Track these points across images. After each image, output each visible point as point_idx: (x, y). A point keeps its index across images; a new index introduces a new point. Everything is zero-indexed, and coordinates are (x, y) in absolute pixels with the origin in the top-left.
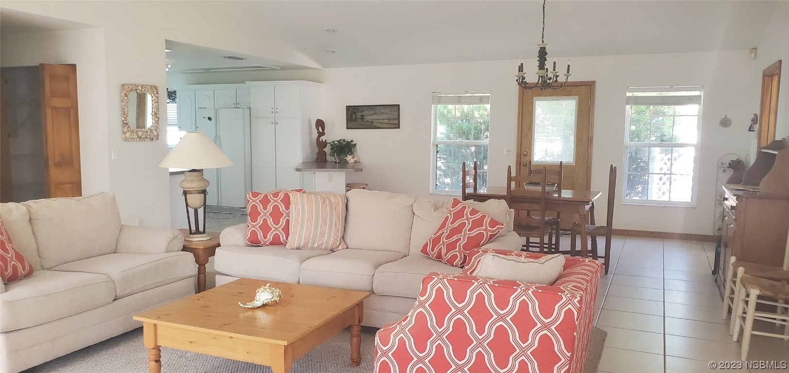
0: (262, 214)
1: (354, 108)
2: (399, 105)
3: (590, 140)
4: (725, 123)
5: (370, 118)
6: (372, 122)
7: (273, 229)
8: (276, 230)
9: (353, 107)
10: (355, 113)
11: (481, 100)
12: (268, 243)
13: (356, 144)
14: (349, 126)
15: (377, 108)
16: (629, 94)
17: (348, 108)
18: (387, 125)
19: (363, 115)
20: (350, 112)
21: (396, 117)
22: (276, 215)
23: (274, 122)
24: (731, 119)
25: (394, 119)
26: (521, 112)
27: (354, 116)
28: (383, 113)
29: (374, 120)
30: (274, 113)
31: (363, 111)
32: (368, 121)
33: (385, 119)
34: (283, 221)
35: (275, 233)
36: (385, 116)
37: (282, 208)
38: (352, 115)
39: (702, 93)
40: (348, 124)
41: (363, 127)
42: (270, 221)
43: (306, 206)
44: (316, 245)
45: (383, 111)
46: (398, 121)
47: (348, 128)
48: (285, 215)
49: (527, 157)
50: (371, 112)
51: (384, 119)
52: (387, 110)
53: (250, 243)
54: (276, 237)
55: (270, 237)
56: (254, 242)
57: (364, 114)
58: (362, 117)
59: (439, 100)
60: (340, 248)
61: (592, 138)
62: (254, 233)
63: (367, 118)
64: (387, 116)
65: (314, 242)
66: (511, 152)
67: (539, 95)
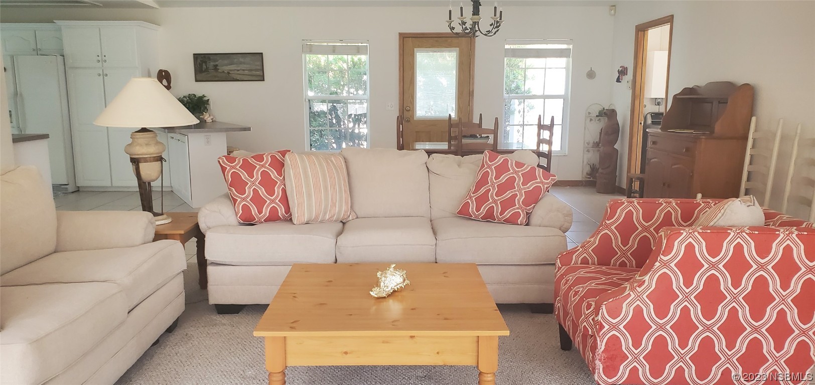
0: (250, 184)
1: (205, 57)
2: (262, 53)
3: (471, 94)
4: (591, 75)
5: (226, 68)
6: (228, 73)
7: (268, 202)
8: (272, 202)
9: (203, 56)
10: (206, 62)
11: (358, 51)
12: (263, 220)
13: (208, 100)
14: (198, 78)
15: (234, 56)
16: (507, 47)
17: (196, 56)
18: (248, 76)
19: (217, 65)
20: (199, 61)
21: (259, 68)
22: (268, 183)
23: (101, 73)
24: (596, 72)
25: (257, 70)
26: (402, 65)
27: (204, 67)
28: (241, 63)
29: (231, 70)
30: (101, 62)
31: (215, 61)
32: (223, 72)
33: (246, 70)
34: (278, 191)
35: (271, 206)
36: (245, 66)
37: (274, 174)
38: (201, 65)
39: (571, 47)
40: (197, 76)
41: (216, 79)
42: (262, 192)
43: (309, 170)
44: (327, 217)
45: (242, 60)
46: (262, 72)
47: (196, 81)
48: (279, 182)
49: (410, 112)
50: (226, 62)
51: (244, 70)
52: (248, 59)
53: (242, 222)
54: (274, 211)
55: (266, 211)
56: (248, 221)
57: (217, 63)
58: (216, 68)
59: (311, 50)
60: (351, 218)
61: (473, 91)
62: (246, 208)
63: (221, 69)
64: (248, 66)
65: (325, 214)
66: (393, 108)
67: (419, 47)
